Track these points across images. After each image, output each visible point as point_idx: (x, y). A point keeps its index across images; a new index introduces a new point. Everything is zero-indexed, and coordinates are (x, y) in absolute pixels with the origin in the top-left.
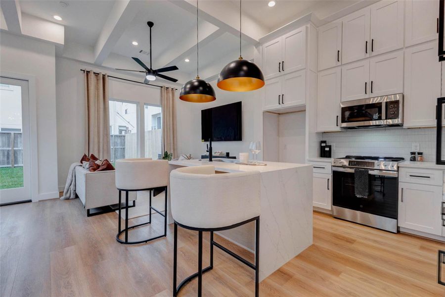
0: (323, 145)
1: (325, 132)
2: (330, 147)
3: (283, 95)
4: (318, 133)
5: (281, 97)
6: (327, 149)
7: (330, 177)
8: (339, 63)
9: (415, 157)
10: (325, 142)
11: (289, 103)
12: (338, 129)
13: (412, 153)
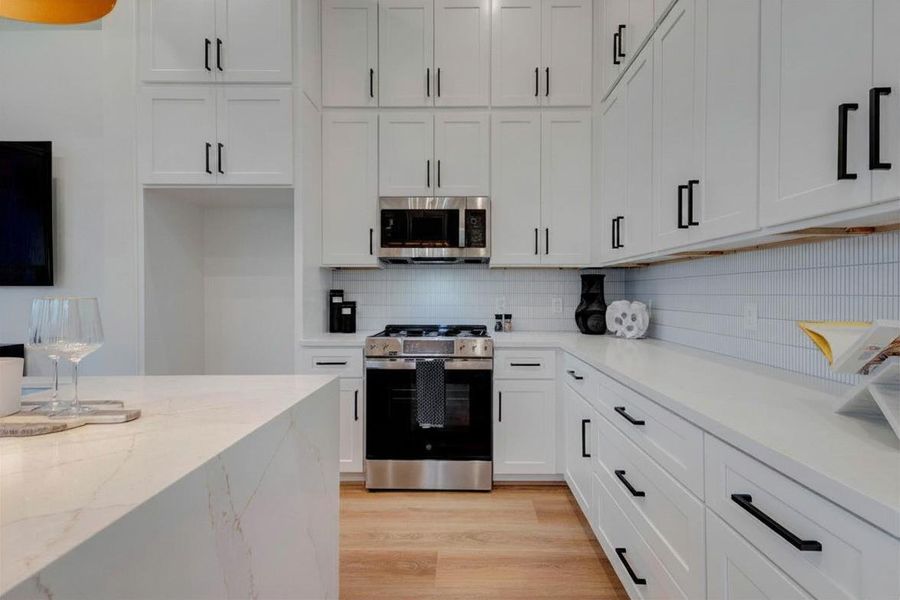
0: (337, 300)
1: (339, 268)
2: (352, 305)
3: (220, 146)
4: (324, 270)
5: (214, 150)
6: (347, 311)
7: (360, 385)
8: (373, 102)
9: (500, 324)
10: (340, 293)
11: (240, 173)
12: (373, 261)
13: (498, 317)
